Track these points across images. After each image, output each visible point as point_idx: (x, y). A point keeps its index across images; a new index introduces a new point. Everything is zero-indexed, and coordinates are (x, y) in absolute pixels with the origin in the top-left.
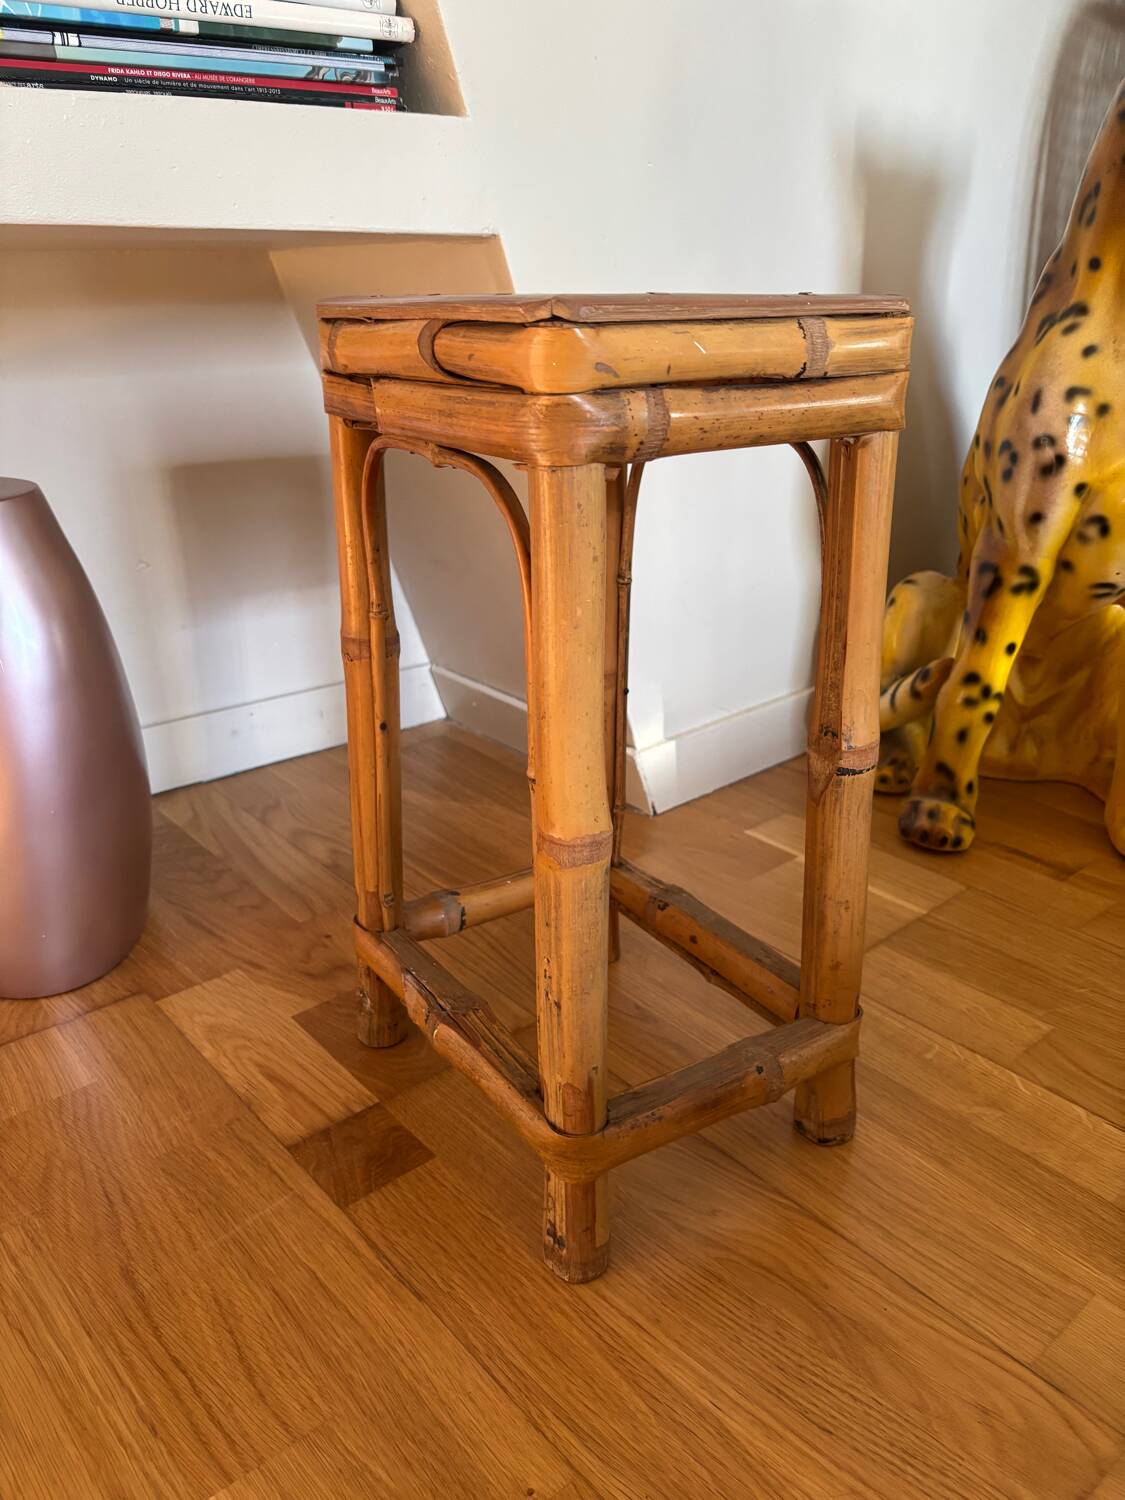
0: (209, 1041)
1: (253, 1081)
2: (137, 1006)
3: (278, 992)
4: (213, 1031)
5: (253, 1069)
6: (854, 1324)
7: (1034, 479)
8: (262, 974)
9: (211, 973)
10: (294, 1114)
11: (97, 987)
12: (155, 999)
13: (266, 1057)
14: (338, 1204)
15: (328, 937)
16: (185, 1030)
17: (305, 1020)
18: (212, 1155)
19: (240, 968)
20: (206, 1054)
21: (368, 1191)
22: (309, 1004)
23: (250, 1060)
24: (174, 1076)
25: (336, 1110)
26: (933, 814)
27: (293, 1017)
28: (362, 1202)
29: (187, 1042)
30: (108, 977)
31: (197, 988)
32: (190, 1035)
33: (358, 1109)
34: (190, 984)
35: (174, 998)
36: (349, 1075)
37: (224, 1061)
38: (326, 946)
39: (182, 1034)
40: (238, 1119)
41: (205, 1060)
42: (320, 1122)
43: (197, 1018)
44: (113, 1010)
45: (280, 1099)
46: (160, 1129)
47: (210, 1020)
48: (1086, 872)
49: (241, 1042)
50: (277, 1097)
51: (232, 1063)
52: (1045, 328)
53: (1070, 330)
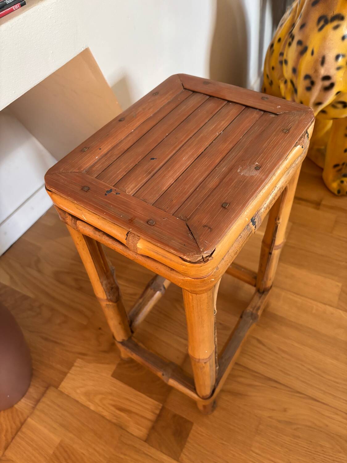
0: (89, 401)
1: (116, 414)
2: (51, 394)
4: (87, 394)
5: (113, 409)
6: (340, 436)
7: (320, 91)
8: (88, 358)
9: (70, 365)
10: (139, 425)
11: (31, 390)
12: (57, 387)
13: (114, 401)
14: (175, 459)
15: (100, 329)
16: (77, 399)
17: (115, 375)
18: (122, 456)
19: (79, 358)
20: (92, 407)
21: (182, 450)
22: (113, 367)
23: (109, 404)
24: (87, 424)
25: (151, 416)
27: (112, 376)
28: (182, 455)
29: (82, 405)
30: (32, 383)
31: (69, 375)
32: (80, 400)
33: (158, 412)
34: (65, 374)
35: (63, 384)
36: (146, 397)
37: (100, 408)
38: (102, 335)
39: (77, 402)
40: (121, 435)
41: (93, 411)
42: (149, 424)
43: (78, 391)
44: (44, 399)
45: (130, 419)
46: (98, 452)
47: (83, 390)
48: (323, 202)
49: (100, 396)
50: (128, 418)
51: (103, 408)
52: (322, 23)
53: (336, 27)
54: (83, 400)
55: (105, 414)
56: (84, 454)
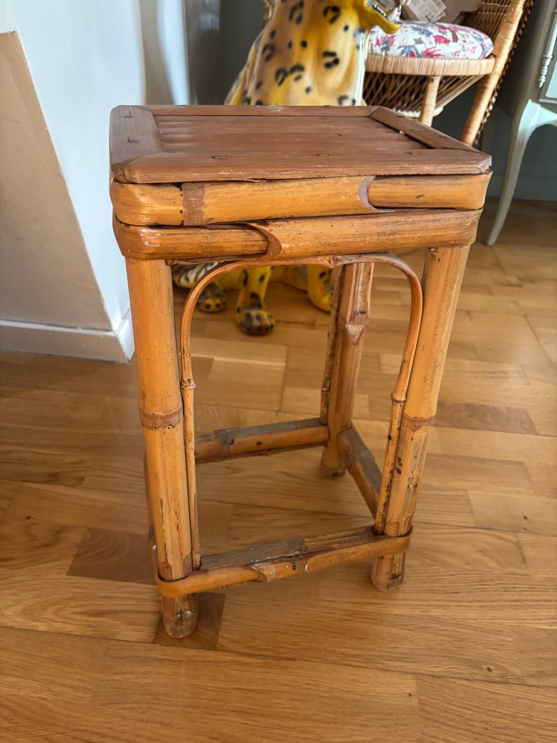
0: (34, 620)
1: (89, 623)
3: (40, 566)
4: (27, 612)
5: (82, 617)
8: (15, 562)
10: (134, 624)
13: (82, 606)
14: (210, 649)
15: (29, 518)
16: (9, 624)
17: (74, 572)
18: (117, 677)
20: (42, 627)
21: (218, 634)
22: (69, 562)
23: (74, 613)
24: (38, 654)
26: (259, 318)
27: (67, 575)
28: (220, 640)
29: (21, 630)
32: (16, 625)
36: (138, 585)
37: (57, 625)
38: (35, 524)
39: (11, 628)
40: (108, 649)
41: (45, 632)
43: (8, 613)
45: (118, 622)
46: (71, 687)
47: (18, 608)
48: (317, 322)
49: (54, 608)
50: (114, 622)
51: (64, 623)
52: (281, 76)
53: (298, 78)
54: (20, 622)
55: (69, 628)
56: (45, 699)
